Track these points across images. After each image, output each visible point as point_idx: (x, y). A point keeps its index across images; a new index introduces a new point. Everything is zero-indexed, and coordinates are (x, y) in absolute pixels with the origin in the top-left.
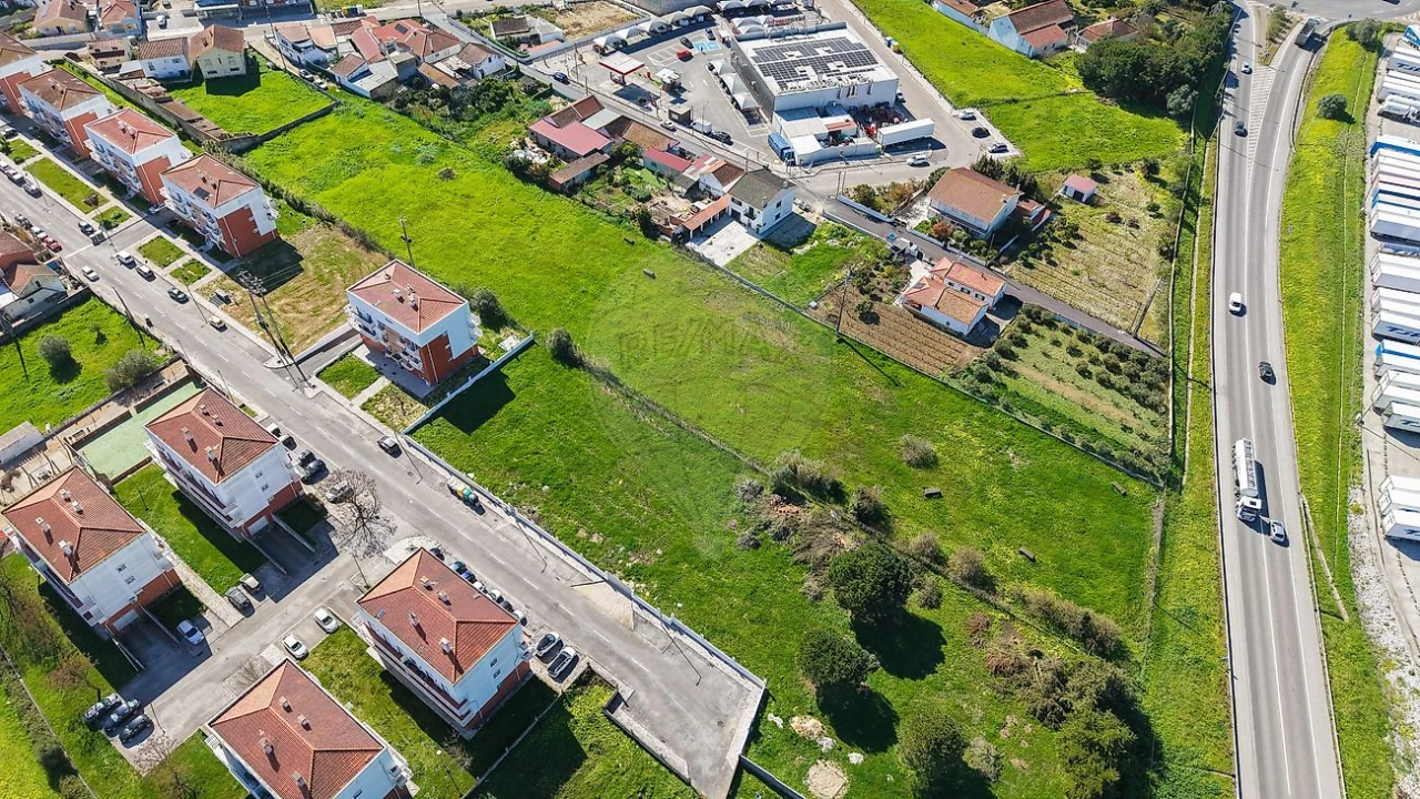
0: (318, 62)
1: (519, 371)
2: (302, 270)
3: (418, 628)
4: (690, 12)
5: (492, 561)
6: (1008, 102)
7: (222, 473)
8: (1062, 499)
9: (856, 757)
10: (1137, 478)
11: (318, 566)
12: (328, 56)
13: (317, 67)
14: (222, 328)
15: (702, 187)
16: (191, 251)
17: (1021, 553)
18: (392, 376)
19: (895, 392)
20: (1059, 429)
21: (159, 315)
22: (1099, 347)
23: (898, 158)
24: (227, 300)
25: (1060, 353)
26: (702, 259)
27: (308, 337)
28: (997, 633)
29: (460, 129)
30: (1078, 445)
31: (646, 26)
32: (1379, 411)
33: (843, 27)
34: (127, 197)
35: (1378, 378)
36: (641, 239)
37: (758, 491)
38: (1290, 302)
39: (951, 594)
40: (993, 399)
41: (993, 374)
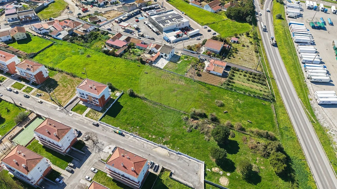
0: (46, 33)
1: (122, 101)
2: (58, 85)
3: (124, 166)
4: (136, 11)
5: (130, 147)
6: (213, 23)
7: (59, 139)
8: (253, 108)
9: (228, 174)
10: (266, 101)
11: (87, 157)
12: (48, 31)
13: (45, 34)
14: (41, 103)
15: (152, 51)
16: (26, 84)
17: (248, 121)
18: (91, 107)
19: (210, 91)
20: (246, 93)
21: (22, 102)
22: (250, 74)
23: (194, 39)
24: (40, 95)
25: (242, 76)
26: (157, 67)
27: (66, 101)
28: (249, 140)
29: (88, 45)
30: (252, 96)
31: (126, 15)
32: (308, 78)
33: (173, 10)
34: (4, 73)
35: (306, 72)
36: (141, 65)
37: (187, 119)
38: (284, 58)
39: (237, 134)
40: (231, 89)
41: (230, 83)
